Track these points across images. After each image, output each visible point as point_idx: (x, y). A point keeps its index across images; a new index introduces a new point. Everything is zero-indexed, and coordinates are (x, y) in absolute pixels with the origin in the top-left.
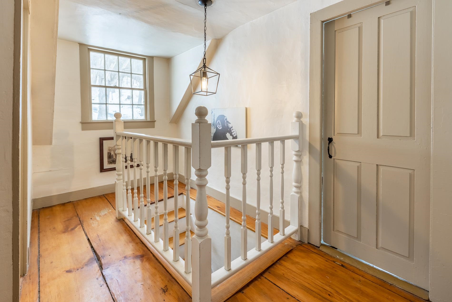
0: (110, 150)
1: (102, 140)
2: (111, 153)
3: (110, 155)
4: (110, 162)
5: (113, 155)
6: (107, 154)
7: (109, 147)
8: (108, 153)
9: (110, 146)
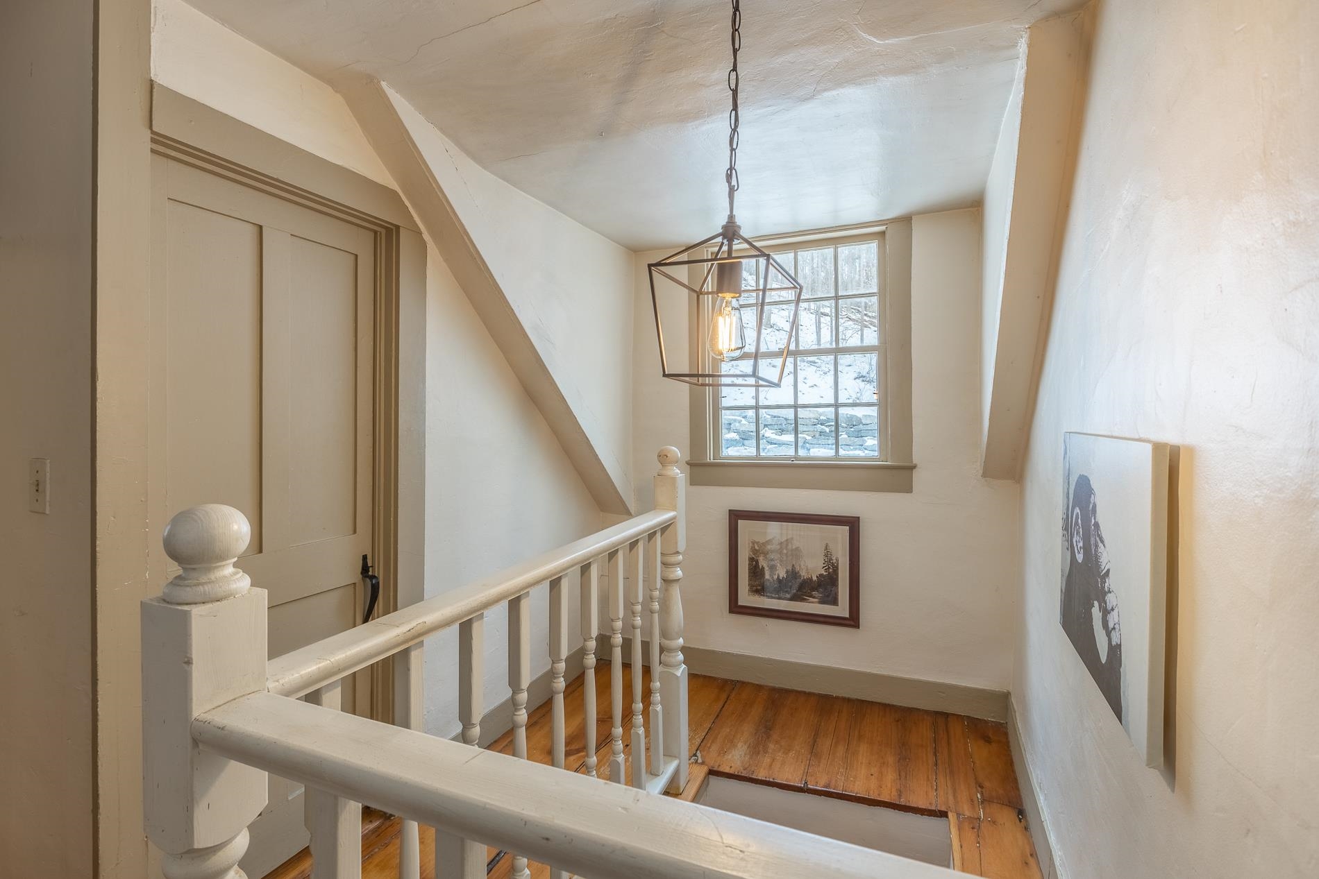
0: (754, 551)
1: (736, 516)
2: (757, 562)
3: (755, 566)
4: (755, 588)
5: (763, 568)
6: (747, 563)
7: (753, 543)
8: (751, 559)
9: (757, 541)
